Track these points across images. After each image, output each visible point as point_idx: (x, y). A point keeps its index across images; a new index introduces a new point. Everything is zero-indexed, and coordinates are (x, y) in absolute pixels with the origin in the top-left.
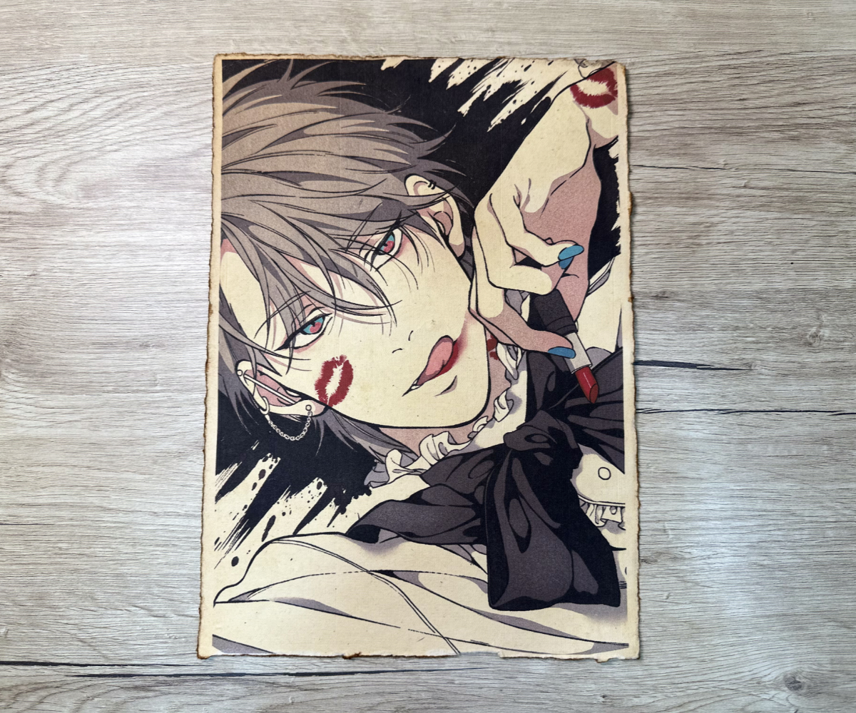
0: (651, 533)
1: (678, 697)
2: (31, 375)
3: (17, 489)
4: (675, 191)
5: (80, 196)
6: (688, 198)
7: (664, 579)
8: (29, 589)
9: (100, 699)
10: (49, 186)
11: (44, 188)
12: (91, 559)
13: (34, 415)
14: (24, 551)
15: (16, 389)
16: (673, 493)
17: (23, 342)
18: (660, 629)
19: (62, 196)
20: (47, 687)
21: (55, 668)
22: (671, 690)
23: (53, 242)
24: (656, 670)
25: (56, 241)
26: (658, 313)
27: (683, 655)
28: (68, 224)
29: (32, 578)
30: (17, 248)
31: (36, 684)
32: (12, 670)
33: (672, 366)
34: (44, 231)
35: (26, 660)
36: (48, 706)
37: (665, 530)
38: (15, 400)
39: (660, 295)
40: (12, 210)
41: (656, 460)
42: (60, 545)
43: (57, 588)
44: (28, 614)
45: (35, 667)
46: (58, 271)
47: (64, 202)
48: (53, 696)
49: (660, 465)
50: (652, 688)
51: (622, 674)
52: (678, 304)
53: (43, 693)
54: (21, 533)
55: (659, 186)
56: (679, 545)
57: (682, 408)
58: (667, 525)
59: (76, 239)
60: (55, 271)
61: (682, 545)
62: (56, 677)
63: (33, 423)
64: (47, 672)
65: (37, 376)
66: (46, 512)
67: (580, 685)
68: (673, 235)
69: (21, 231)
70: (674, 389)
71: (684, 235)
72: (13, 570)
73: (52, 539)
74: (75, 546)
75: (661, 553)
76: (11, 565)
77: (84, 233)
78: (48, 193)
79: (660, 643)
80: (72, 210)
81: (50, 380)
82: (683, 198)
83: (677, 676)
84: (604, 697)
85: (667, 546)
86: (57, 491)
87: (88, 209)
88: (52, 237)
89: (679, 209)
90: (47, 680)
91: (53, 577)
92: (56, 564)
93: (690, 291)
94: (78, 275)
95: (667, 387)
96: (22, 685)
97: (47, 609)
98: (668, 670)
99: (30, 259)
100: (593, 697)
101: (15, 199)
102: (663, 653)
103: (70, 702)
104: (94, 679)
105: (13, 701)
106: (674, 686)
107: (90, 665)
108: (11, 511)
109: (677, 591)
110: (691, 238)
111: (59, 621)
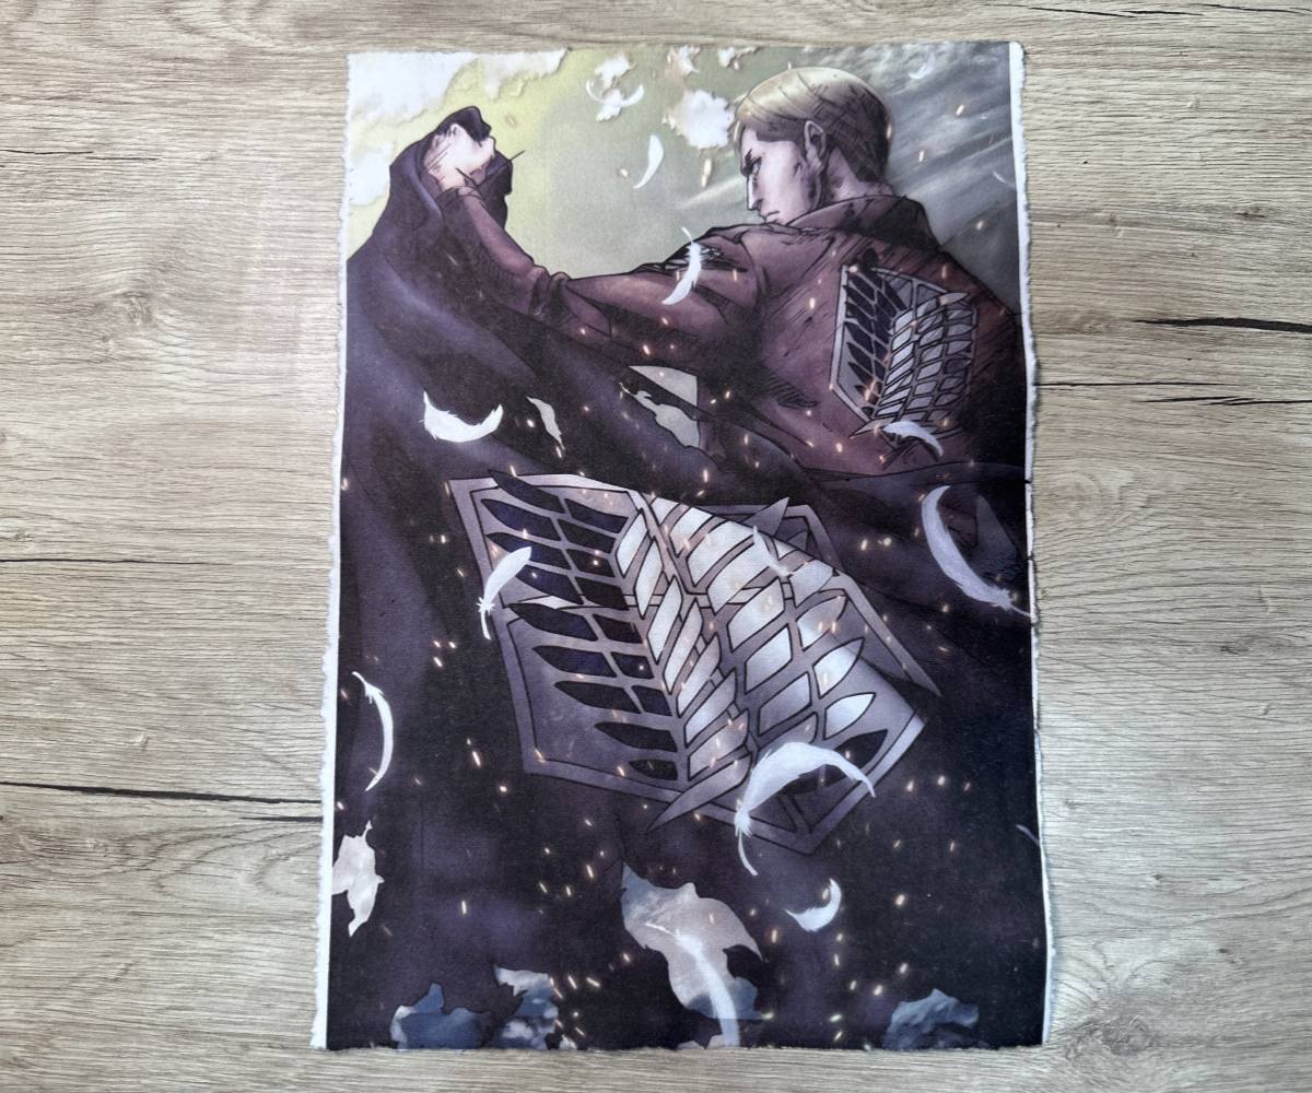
0: (1238, 602)
1: (1284, 882)
2: (200, 318)
3: (170, 504)
4: (1273, 47)
5: (292, 35)
6: (1294, 59)
7: (1259, 681)
8: (184, 671)
9: (300, 859)
10: (242, 19)
11: (233, 21)
12: (293, 623)
13: (204, 384)
14: (180, 607)
15: (176, 341)
16: (1275, 536)
17: (189, 266)
18: (1254, 764)
19: (264, 35)
20: (210, 836)
21: (224, 804)
22: (1273, 870)
23: (245, 107)
24: (1246, 836)
25: (250, 105)
26: (1247, 242)
27: (1292, 811)
28: (271, 79)
29: (192, 652)
30: (186, 116)
31: (191, 830)
32: (152, 807)
33: (1272, 329)
34: (232, 89)
35: (177, 790)
36: (211, 869)
37: (1261, 599)
38: (173, 359)
39: (1251, 213)
40: (179, 56)
41: (1247, 482)
42: (241, 598)
43: (233, 670)
44: (182, 713)
45: (192, 802)
46: (252, 153)
47: (265, 44)
48: (221, 852)
49: (1252, 491)
50: (1240, 865)
51: (1189, 840)
52: (1280, 228)
53: (204, 846)
54: (175, 577)
55: (1245, 38)
56: (1285, 624)
57: (1288, 398)
58: (1265, 590)
59: (282, 103)
60: (246, 153)
61: (1291, 624)
62: (225, 819)
63: (202, 397)
64: (210, 811)
65: (210, 321)
66: (219, 543)
67: (1118, 857)
68: (1270, 116)
69: (193, 89)
70: (1276, 365)
71: (1288, 118)
72: (160, 639)
73: (227, 587)
74: (266, 601)
75: (1255, 637)
76: (157, 629)
77: (298, 94)
78: (239, 31)
79: (1254, 789)
80: (279, 58)
81: (232, 327)
82: (1287, 59)
83: (1282, 846)
84: (1158, 877)
85: (1264, 625)
86: (238, 509)
87: (304, 55)
88: (243, 99)
89: (1278, 77)
90: (211, 825)
91: (227, 652)
92: (233, 630)
93: (1299, 208)
94: (284, 159)
95: (1264, 363)
96: (168, 831)
97: (214, 705)
98: (1267, 836)
99: (207, 133)
100: (1141, 877)
101: (186, 38)
102: (1260, 806)
103: (248, 861)
104: (289, 824)
105: (152, 859)
106: (1276, 863)
107: (285, 801)
108: (160, 541)
109: (1283, 702)
110: (1299, 122)
111: (234, 725)
